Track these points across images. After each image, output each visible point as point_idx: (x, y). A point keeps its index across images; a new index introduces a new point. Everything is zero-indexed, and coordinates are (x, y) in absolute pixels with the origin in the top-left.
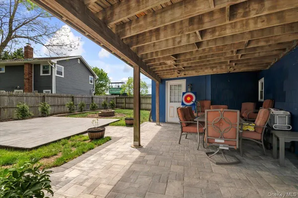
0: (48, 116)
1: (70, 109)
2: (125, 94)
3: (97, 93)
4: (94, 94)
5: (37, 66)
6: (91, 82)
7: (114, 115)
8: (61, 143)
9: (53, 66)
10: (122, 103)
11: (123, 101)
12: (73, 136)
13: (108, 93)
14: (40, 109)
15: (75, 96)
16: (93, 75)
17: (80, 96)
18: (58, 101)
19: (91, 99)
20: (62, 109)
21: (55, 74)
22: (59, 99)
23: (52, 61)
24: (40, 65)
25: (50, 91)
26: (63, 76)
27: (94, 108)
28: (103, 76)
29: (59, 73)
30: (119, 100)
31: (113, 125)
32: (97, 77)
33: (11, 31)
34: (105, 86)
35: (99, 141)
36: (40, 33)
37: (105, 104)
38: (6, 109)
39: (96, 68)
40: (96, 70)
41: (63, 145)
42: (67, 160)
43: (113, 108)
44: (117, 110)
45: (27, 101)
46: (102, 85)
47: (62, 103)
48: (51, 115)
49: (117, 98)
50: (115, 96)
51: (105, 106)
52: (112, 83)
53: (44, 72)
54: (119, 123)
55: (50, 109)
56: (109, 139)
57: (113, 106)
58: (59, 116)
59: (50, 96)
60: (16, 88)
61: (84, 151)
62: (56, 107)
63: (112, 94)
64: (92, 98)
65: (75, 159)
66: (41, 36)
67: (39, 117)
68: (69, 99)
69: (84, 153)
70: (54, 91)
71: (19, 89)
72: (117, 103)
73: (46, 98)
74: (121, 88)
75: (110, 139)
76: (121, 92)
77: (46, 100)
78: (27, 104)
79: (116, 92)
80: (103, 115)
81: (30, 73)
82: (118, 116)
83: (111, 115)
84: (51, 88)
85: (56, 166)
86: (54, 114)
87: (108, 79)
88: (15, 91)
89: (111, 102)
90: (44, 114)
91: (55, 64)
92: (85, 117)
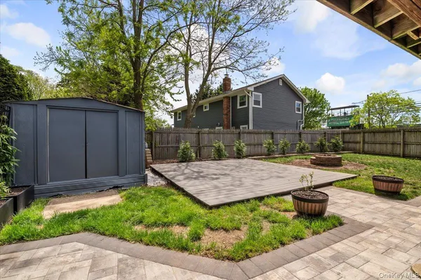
0: (244, 157)
1: (268, 150)
2: (360, 126)
3: (307, 126)
4: (303, 128)
5: (234, 98)
6: (299, 110)
7: (342, 166)
8: (249, 205)
9: (250, 95)
10: (357, 143)
11: (359, 138)
12: (268, 196)
13: (325, 126)
14: (235, 149)
15: (275, 132)
16: (301, 100)
17: (282, 131)
18: (254, 139)
19: (298, 135)
20: (258, 150)
21: (252, 105)
22: (256, 136)
23: (249, 88)
24: (237, 96)
25: (247, 126)
26: (261, 107)
27: (302, 151)
28: (317, 99)
29: (257, 102)
30: (347, 137)
31: (343, 187)
32: (308, 102)
33: (210, 64)
34: (320, 115)
35: (316, 224)
36: (236, 57)
37: (321, 144)
38: (206, 148)
39: (306, 89)
40: (306, 91)
41: (252, 211)
42: (251, 251)
43: (336, 151)
44: (346, 156)
45: (224, 139)
46: (315, 114)
47: (260, 142)
48: (247, 156)
49: (344, 133)
50: (340, 130)
51: (321, 148)
52: (332, 109)
53: (241, 104)
54: (355, 183)
55: (245, 150)
56: (338, 222)
57: (336, 149)
58: (255, 159)
59: (245, 133)
60: (217, 126)
61: (285, 239)
62: (252, 147)
63: (333, 128)
64: (300, 134)
65: (264, 254)
66: (237, 61)
67: (234, 158)
68: (267, 135)
69: (283, 244)
70: (251, 127)
71: (220, 126)
72: (344, 142)
73: (242, 135)
74: (350, 117)
75: (341, 224)
76: (351, 123)
77: (241, 137)
78: (223, 143)
79: (342, 123)
80: (318, 163)
81: (228, 108)
82: (350, 168)
83: (335, 164)
84: (247, 123)
85: (232, 259)
86: (249, 156)
87: (325, 102)
88: (217, 128)
89: (333, 141)
90: (239, 155)
91: (252, 92)
92: (288, 163)
